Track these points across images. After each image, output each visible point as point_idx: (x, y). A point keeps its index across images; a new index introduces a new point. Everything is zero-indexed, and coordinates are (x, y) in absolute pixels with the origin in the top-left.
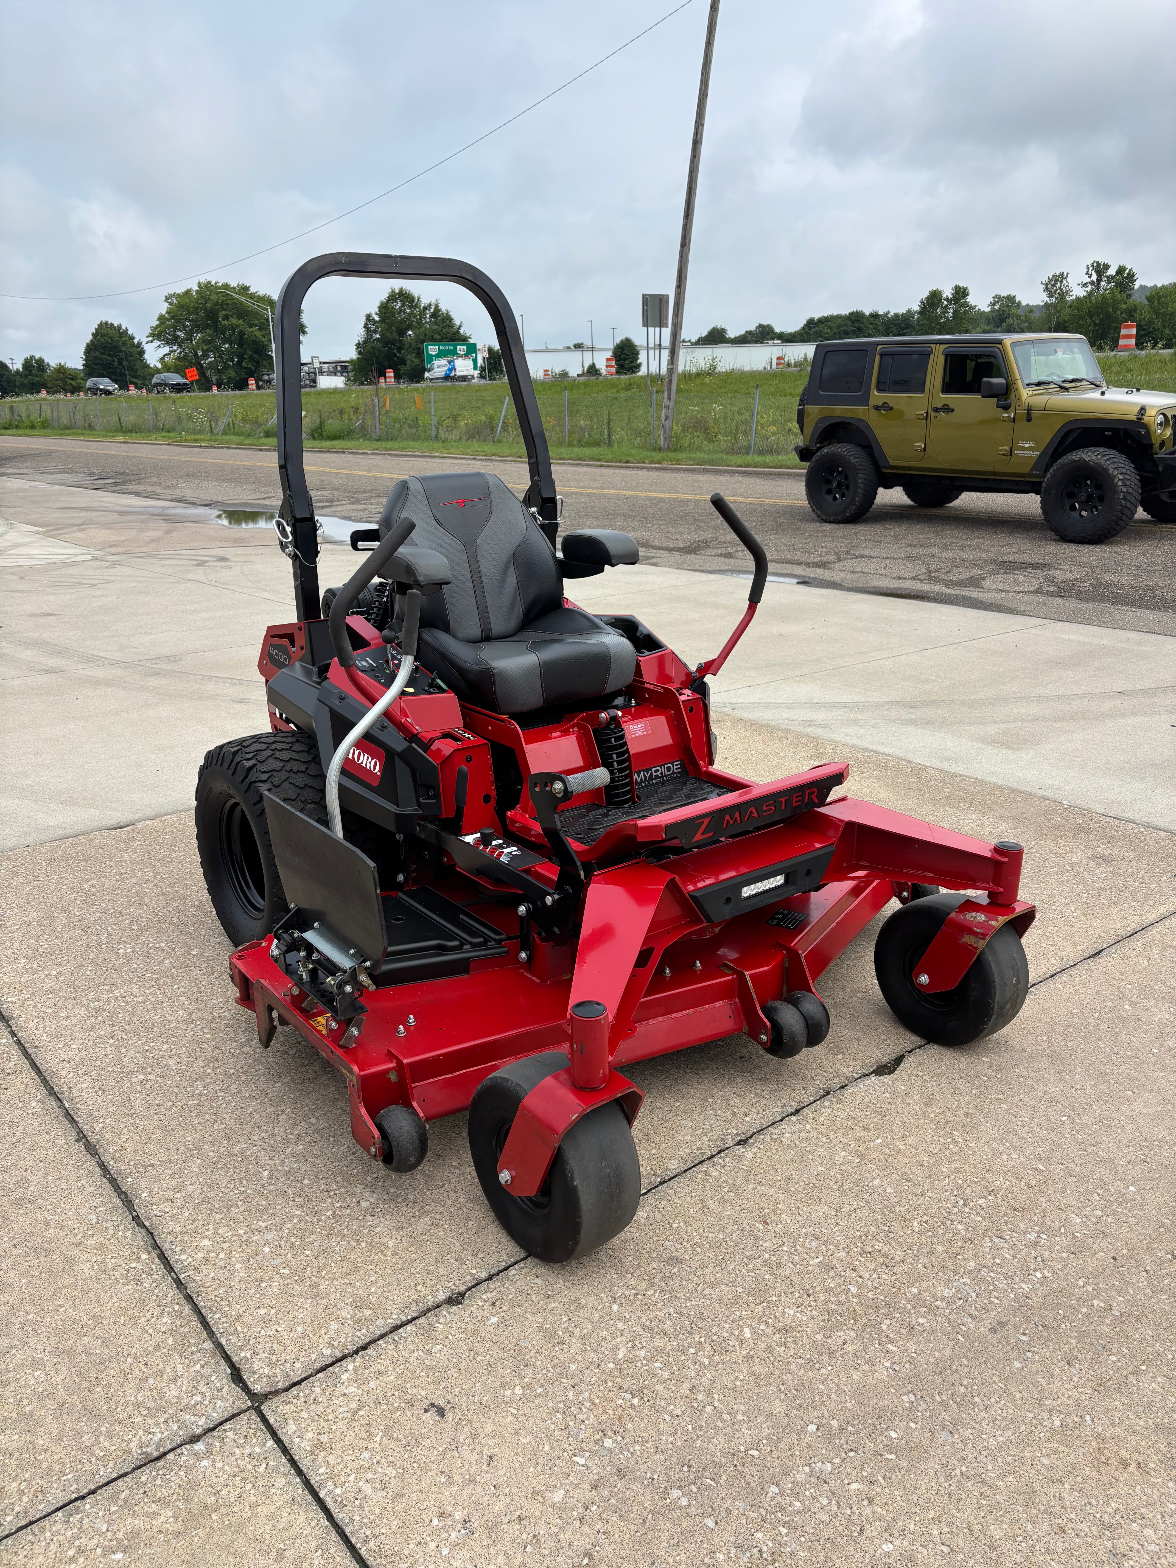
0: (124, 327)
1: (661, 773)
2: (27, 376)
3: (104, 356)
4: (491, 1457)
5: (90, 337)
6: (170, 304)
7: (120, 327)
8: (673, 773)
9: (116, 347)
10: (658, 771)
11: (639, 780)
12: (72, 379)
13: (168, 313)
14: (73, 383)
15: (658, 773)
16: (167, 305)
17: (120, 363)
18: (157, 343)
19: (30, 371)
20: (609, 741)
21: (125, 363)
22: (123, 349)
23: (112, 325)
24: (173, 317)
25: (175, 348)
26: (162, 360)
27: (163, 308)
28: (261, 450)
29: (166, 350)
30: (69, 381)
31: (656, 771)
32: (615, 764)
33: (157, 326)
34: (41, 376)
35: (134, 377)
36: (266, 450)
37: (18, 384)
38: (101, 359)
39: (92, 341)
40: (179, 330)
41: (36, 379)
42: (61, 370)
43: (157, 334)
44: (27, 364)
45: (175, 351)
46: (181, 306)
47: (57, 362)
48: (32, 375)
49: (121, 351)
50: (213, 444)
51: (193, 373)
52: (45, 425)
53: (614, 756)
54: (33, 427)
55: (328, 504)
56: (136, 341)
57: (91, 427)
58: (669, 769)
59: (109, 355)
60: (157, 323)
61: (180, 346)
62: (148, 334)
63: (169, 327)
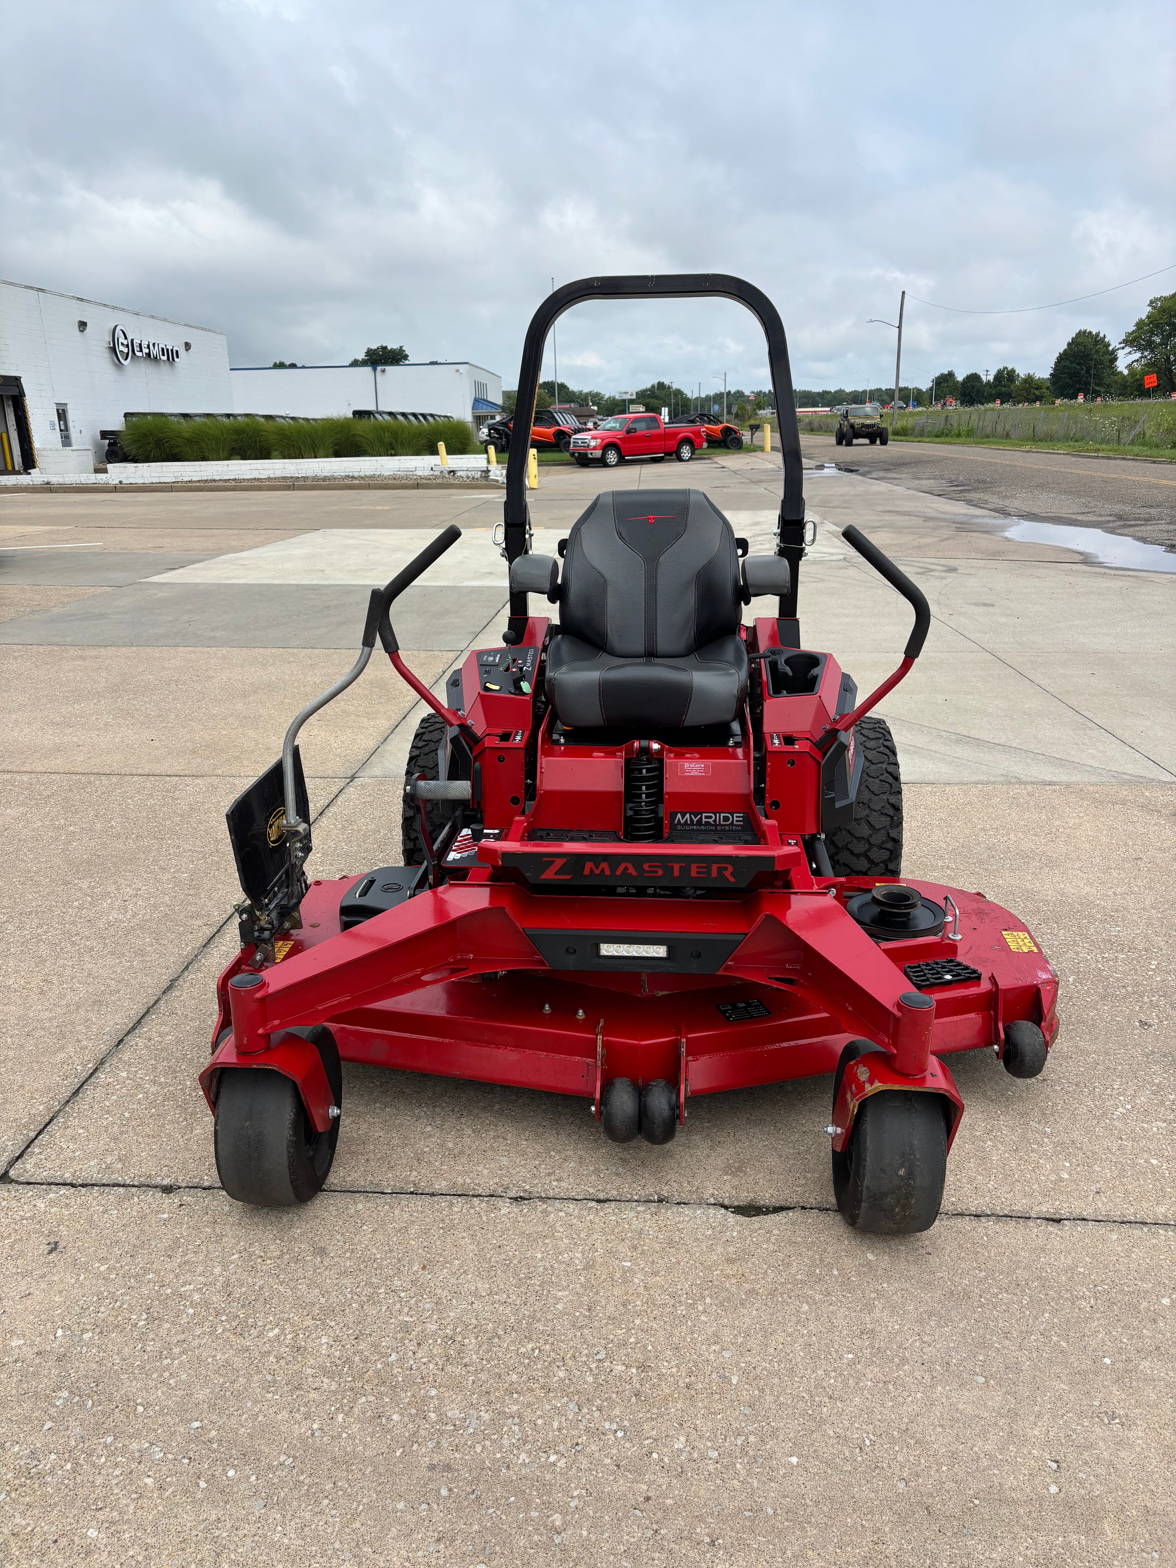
0: (1102, 335)
1: (715, 821)
2: (995, 387)
3: (1074, 365)
4: (29, 1294)
5: (1065, 347)
6: (1154, 308)
7: (1098, 334)
8: (732, 824)
9: (1088, 355)
10: (711, 817)
11: (682, 822)
12: (1037, 389)
13: (1148, 317)
14: (1037, 392)
15: (711, 820)
16: (1150, 308)
17: (1088, 371)
18: (1128, 349)
19: (1000, 382)
20: (640, 771)
21: (1092, 372)
22: (1095, 357)
23: (1090, 333)
24: (1151, 322)
25: (1146, 353)
26: (1129, 366)
27: (1144, 312)
28: (1154, 462)
29: (1138, 355)
30: (1033, 391)
31: (706, 817)
32: (644, 796)
33: (1133, 332)
34: (1009, 386)
35: (1098, 385)
36: (1160, 462)
37: (986, 394)
38: (1069, 368)
39: (1065, 351)
40: (1156, 335)
41: (1004, 389)
42: (1029, 380)
43: (1131, 341)
44: (999, 376)
45: (1146, 357)
46: (1162, 310)
47: (1026, 372)
48: (1001, 386)
49: (1092, 360)
50: (1111, 454)
51: (1152, 380)
52: (970, 433)
53: (644, 788)
54: (959, 435)
55: (1142, 522)
56: (1110, 348)
57: (1008, 436)
58: (726, 819)
59: (1078, 364)
60: (1134, 328)
61: (1152, 351)
62: (1121, 340)
63: (1145, 333)
